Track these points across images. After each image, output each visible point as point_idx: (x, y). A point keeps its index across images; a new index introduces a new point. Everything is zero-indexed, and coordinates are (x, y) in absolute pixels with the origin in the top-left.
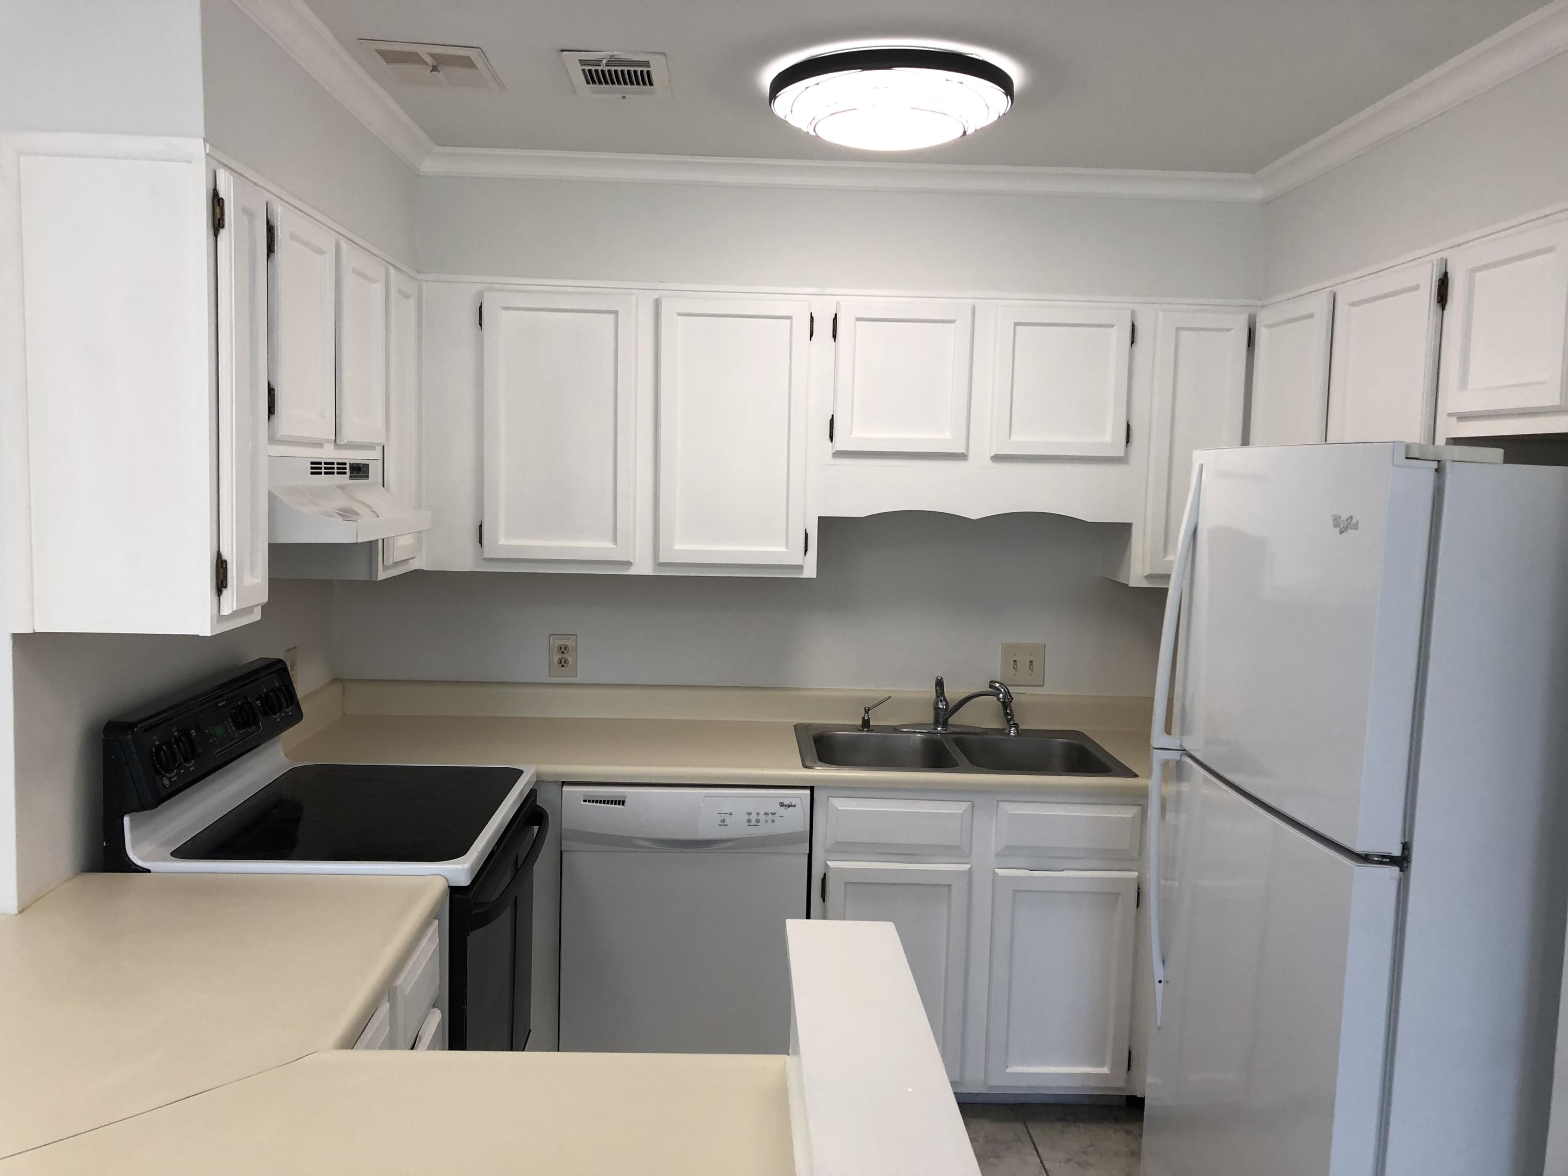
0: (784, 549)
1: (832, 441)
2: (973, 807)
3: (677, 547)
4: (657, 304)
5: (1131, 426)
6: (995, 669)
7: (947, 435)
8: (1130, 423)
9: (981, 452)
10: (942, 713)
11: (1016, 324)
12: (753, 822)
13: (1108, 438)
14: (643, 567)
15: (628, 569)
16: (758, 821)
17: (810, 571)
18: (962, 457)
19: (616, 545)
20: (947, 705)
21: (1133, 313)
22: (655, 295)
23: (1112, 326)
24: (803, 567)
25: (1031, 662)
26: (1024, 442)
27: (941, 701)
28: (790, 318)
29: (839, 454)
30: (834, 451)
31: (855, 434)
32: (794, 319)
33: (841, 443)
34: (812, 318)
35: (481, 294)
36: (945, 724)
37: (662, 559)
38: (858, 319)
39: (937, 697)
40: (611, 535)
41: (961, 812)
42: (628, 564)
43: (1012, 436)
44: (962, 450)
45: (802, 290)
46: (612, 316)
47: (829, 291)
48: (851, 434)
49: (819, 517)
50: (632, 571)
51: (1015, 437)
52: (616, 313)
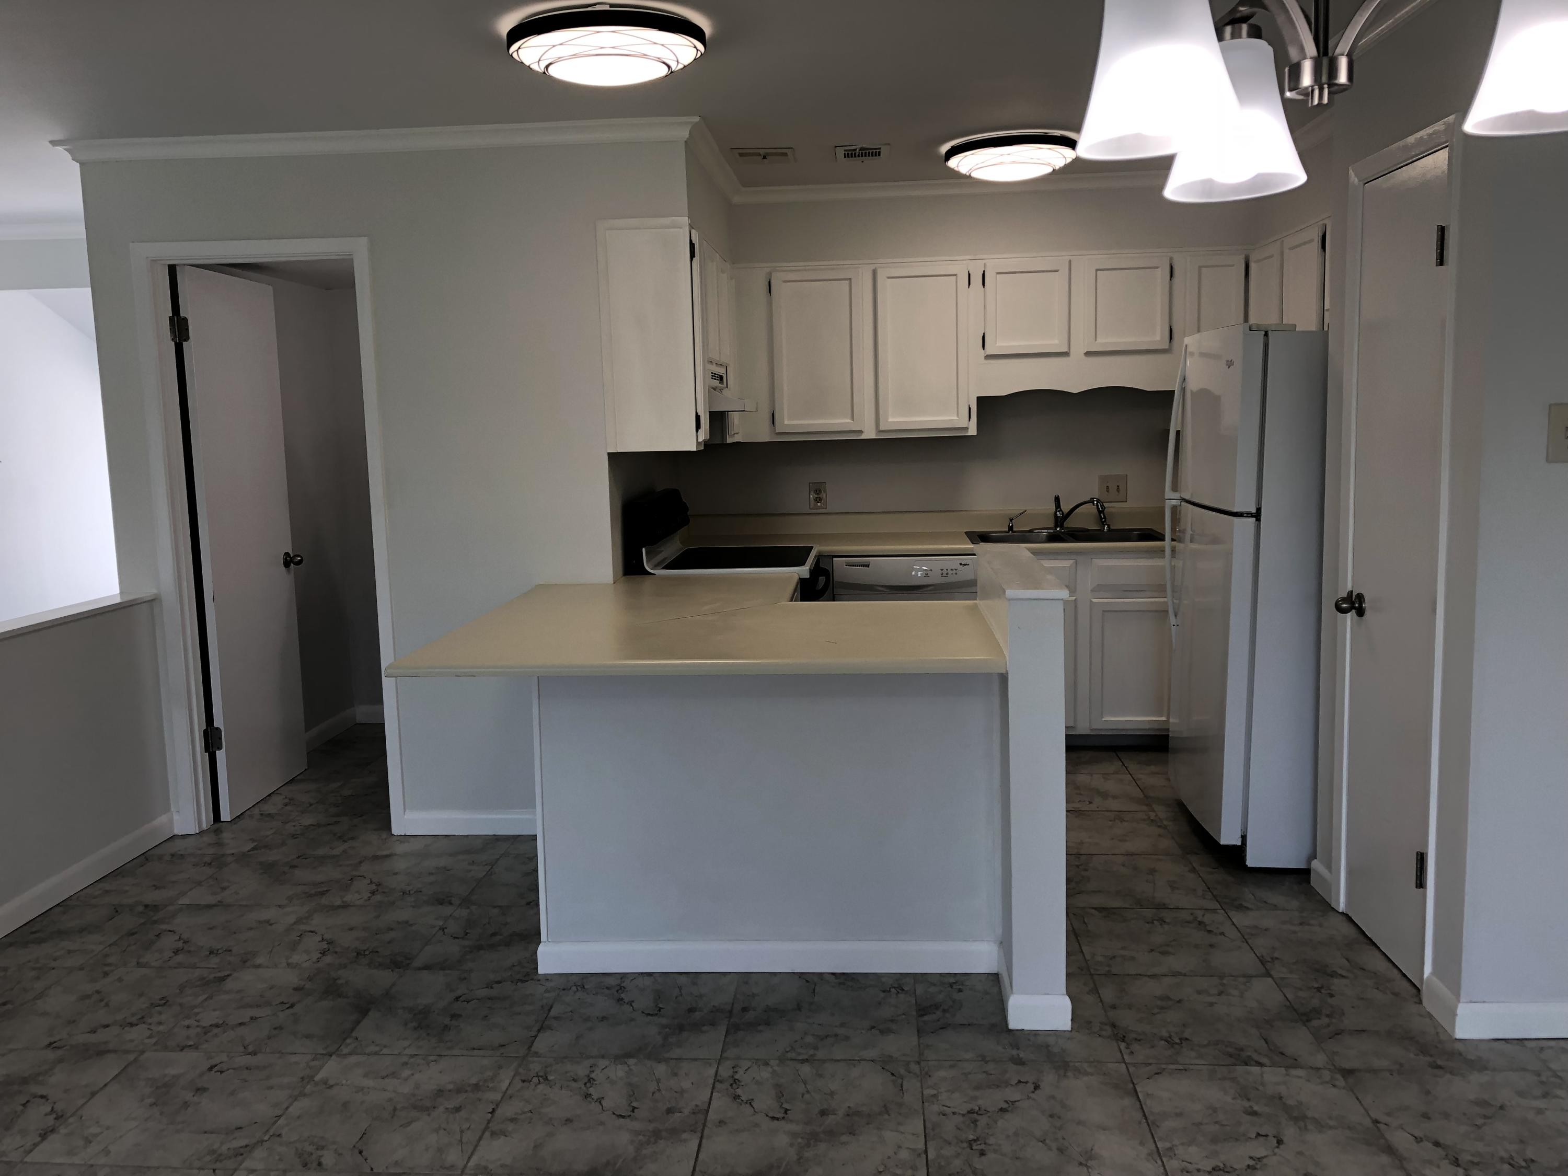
0: (956, 418)
1: (984, 349)
2: (1076, 564)
3: (890, 420)
4: (874, 273)
5: (1173, 329)
6: (1094, 491)
7: (1056, 342)
8: (1172, 328)
9: (1078, 350)
10: (1059, 520)
11: (1097, 270)
12: (945, 575)
13: (1158, 338)
14: (870, 433)
15: (861, 435)
16: (947, 574)
17: (973, 431)
18: (1066, 354)
19: (853, 421)
20: (1063, 514)
21: (1171, 259)
22: (873, 267)
23: (1157, 268)
24: (968, 428)
25: (1118, 486)
26: (1106, 341)
27: (1059, 511)
28: (956, 275)
29: (988, 357)
30: (986, 355)
31: (999, 344)
32: (958, 276)
33: (990, 350)
34: (969, 275)
35: (770, 274)
36: (1062, 526)
37: (882, 428)
38: (998, 273)
39: (1056, 508)
40: (850, 416)
41: (1069, 565)
42: (861, 432)
43: (1098, 339)
44: (1065, 350)
45: (961, 258)
46: (847, 282)
47: (977, 257)
48: (996, 344)
49: (977, 397)
50: (863, 437)
51: (1100, 340)
52: (850, 279)
